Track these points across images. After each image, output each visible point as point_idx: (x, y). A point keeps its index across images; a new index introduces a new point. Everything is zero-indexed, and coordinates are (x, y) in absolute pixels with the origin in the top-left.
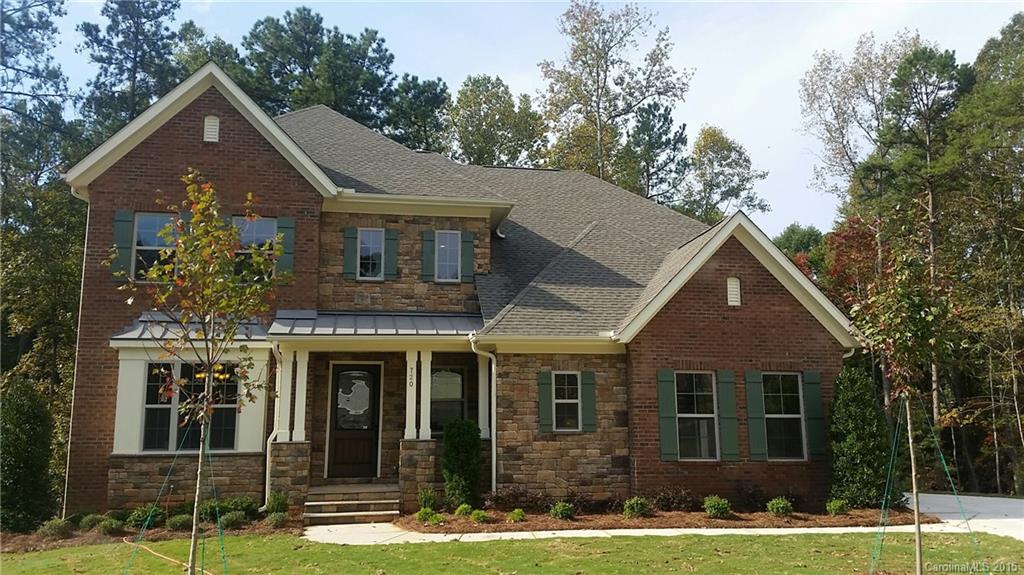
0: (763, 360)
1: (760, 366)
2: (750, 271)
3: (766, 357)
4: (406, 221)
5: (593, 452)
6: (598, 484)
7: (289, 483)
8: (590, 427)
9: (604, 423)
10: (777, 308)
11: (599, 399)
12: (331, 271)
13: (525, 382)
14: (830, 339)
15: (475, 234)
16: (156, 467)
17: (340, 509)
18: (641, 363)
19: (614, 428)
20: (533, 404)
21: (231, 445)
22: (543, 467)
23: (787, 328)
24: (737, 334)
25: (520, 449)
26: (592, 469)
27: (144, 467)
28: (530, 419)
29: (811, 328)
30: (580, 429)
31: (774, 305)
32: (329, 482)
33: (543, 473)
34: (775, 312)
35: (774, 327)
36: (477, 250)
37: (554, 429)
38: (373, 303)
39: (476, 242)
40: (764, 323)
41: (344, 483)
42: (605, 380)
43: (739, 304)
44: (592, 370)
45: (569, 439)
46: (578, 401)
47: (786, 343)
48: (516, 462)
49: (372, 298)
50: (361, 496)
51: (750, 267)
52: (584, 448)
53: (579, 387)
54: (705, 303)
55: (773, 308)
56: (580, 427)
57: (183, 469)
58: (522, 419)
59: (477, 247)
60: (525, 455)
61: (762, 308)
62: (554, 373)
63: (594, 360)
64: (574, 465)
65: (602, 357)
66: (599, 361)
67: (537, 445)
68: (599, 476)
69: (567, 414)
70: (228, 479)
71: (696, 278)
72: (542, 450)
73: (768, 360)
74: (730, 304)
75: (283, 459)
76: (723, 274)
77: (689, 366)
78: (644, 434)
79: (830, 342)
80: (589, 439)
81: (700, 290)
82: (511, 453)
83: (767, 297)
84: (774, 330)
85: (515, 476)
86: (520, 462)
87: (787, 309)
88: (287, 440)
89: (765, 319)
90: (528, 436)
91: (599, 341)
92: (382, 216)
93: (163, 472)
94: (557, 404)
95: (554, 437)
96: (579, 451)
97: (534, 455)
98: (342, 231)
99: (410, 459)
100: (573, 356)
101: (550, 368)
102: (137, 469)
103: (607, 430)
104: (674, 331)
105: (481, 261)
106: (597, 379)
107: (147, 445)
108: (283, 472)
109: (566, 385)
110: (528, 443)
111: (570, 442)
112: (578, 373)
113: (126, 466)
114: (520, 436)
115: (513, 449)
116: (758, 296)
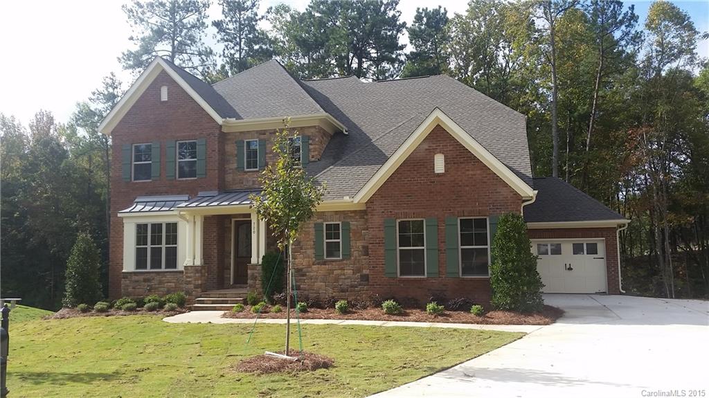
0: (459, 209)
1: (456, 213)
2: (451, 148)
3: (461, 207)
4: (270, 133)
5: (349, 272)
6: (351, 291)
7: (192, 287)
8: (347, 256)
9: (356, 254)
10: (471, 172)
11: (353, 239)
12: (231, 167)
13: (307, 230)
14: (511, 192)
15: (309, 136)
16: (141, 278)
17: (213, 302)
18: (374, 215)
19: (362, 257)
20: (312, 243)
21: (175, 267)
22: (319, 280)
23: (478, 186)
24: (440, 192)
25: (304, 270)
26: (348, 282)
27: (136, 278)
28: (311, 252)
29: (496, 185)
30: (341, 258)
31: (468, 170)
32: (233, 287)
33: (319, 284)
34: (468, 175)
35: (467, 186)
36: (311, 147)
37: (325, 258)
38: (253, 184)
39: (310, 142)
40: (460, 183)
41: (241, 287)
42: (357, 226)
43: (443, 171)
44: (349, 220)
45: (334, 264)
46: (340, 240)
47: (476, 197)
48: (302, 278)
49: (253, 181)
50: (227, 295)
51: (450, 145)
52: (342, 269)
53: (341, 231)
54: (418, 173)
55: (467, 173)
56: (341, 256)
57: (153, 279)
58: (305, 252)
59: (311, 144)
60: (307, 274)
61: (459, 173)
62: (325, 223)
63: (350, 215)
64: (337, 280)
65: (355, 212)
66: (353, 215)
67: (315, 267)
68: (352, 286)
69: (333, 249)
70: (173, 284)
71: (412, 156)
72: (317, 270)
73: (462, 209)
74: (436, 172)
75: (189, 275)
76: (431, 153)
77: (406, 215)
78: (375, 260)
79: (512, 194)
80: (346, 264)
81: (417, 164)
82: (299, 272)
83: (463, 165)
84: (467, 188)
85: (302, 286)
86: (305, 278)
87: (479, 172)
88: (192, 264)
89: (461, 181)
90: (309, 262)
91: (345, 203)
92: (257, 132)
93: (145, 280)
94: (327, 242)
95: (325, 263)
96: (340, 271)
97: (312, 274)
98: (236, 142)
99: (253, 274)
100: (336, 212)
101: (322, 220)
102: (133, 279)
103: (358, 258)
104: (397, 193)
105: (313, 154)
106: (351, 226)
107: (138, 267)
108: (190, 281)
109: (333, 231)
110: (309, 266)
111: (335, 266)
112: (340, 223)
113: (129, 277)
114: (305, 262)
115: (301, 270)
116: (456, 165)
